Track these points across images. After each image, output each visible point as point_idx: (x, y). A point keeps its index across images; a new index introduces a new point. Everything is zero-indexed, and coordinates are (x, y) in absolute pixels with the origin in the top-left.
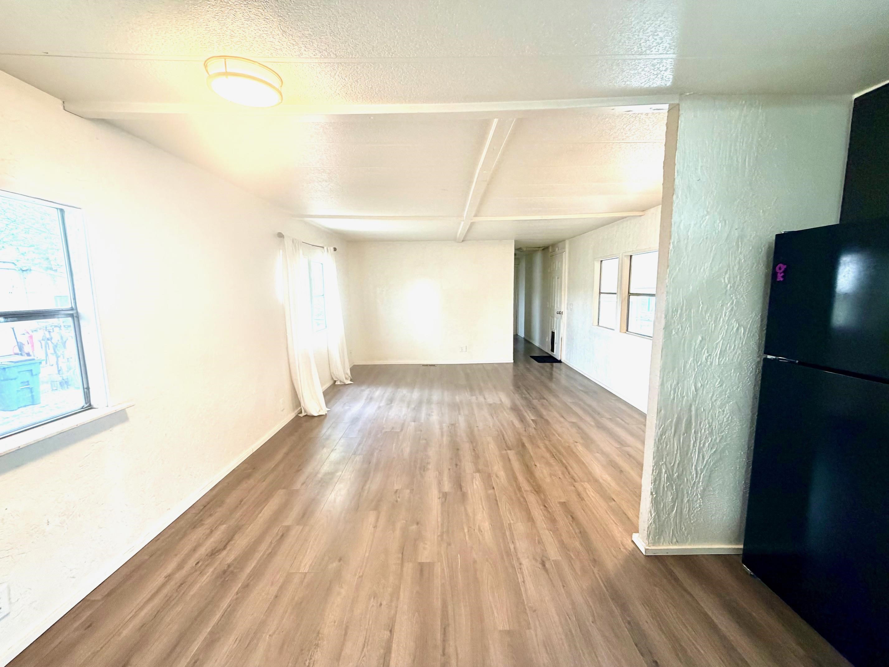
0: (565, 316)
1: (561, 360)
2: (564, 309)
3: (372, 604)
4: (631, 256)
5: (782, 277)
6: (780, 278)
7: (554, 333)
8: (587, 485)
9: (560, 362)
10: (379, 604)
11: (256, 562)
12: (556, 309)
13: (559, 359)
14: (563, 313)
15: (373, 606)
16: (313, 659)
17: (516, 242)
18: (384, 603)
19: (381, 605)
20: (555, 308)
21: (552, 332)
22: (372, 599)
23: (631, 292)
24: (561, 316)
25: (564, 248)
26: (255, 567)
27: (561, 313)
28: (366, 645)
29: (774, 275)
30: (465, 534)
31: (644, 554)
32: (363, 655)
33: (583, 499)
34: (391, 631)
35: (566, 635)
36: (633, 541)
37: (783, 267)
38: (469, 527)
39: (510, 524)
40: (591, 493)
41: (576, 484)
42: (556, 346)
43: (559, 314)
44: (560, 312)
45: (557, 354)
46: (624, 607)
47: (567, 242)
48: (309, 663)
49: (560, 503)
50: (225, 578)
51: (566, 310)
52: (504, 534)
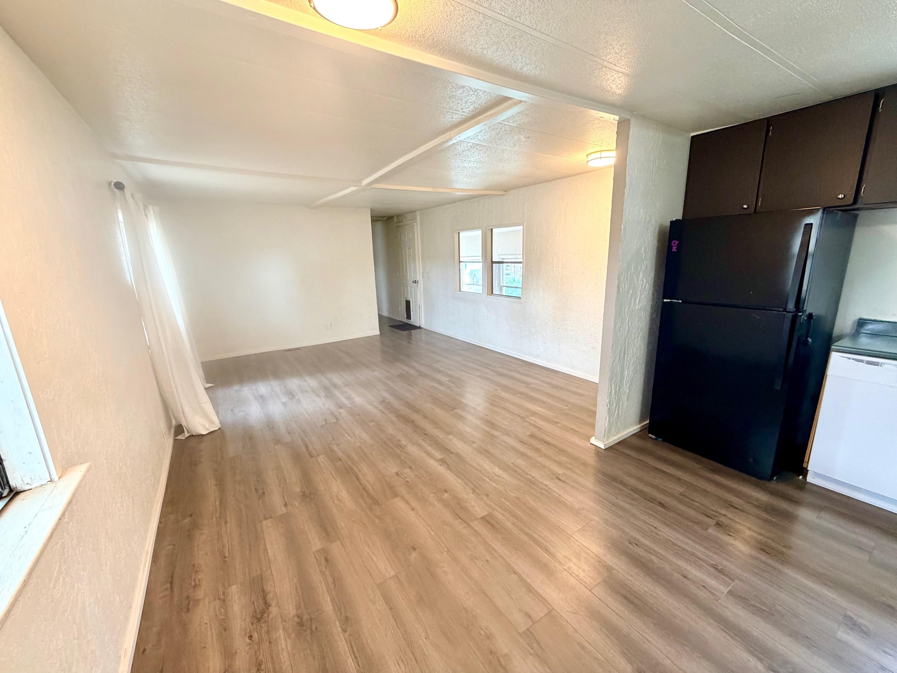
0: (421, 285)
1: (420, 326)
2: (419, 278)
3: (481, 565)
4: (492, 229)
5: (676, 249)
6: (674, 249)
7: (409, 301)
8: (533, 418)
9: (420, 328)
10: (486, 562)
11: (326, 594)
12: (410, 279)
13: (418, 325)
14: (419, 282)
15: (483, 565)
16: (483, 627)
17: (372, 211)
18: (488, 558)
19: (487, 561)
20: (408, 277)
21: (406, 301)
22: (477, 561)
23: (493, 261)
24: (417, 286)
25: (415, 219)
26: (333, 600)
27: (417, 282)
28: (509, 593)
29: (670, 247)
30: (489, 483)
31: (604, 448)
32: (515, 600)
33: (541, 429)
34: (515, 573)
35: (612, 513)
36: (591, 444)
37: (677, 242)
38: (488, 477)
39: (513, 463)
40: (541, 423)
41: (527, 419)
42: (413, 314)
43: (415, 284)
44: (415, 281)
45: (414, 321)
46: (622, 483)
47: (418, 213)
48: (484, 632)
49: (528, 436)
50: (311, 628)
51: (421, 279)
52: (515, 471)
